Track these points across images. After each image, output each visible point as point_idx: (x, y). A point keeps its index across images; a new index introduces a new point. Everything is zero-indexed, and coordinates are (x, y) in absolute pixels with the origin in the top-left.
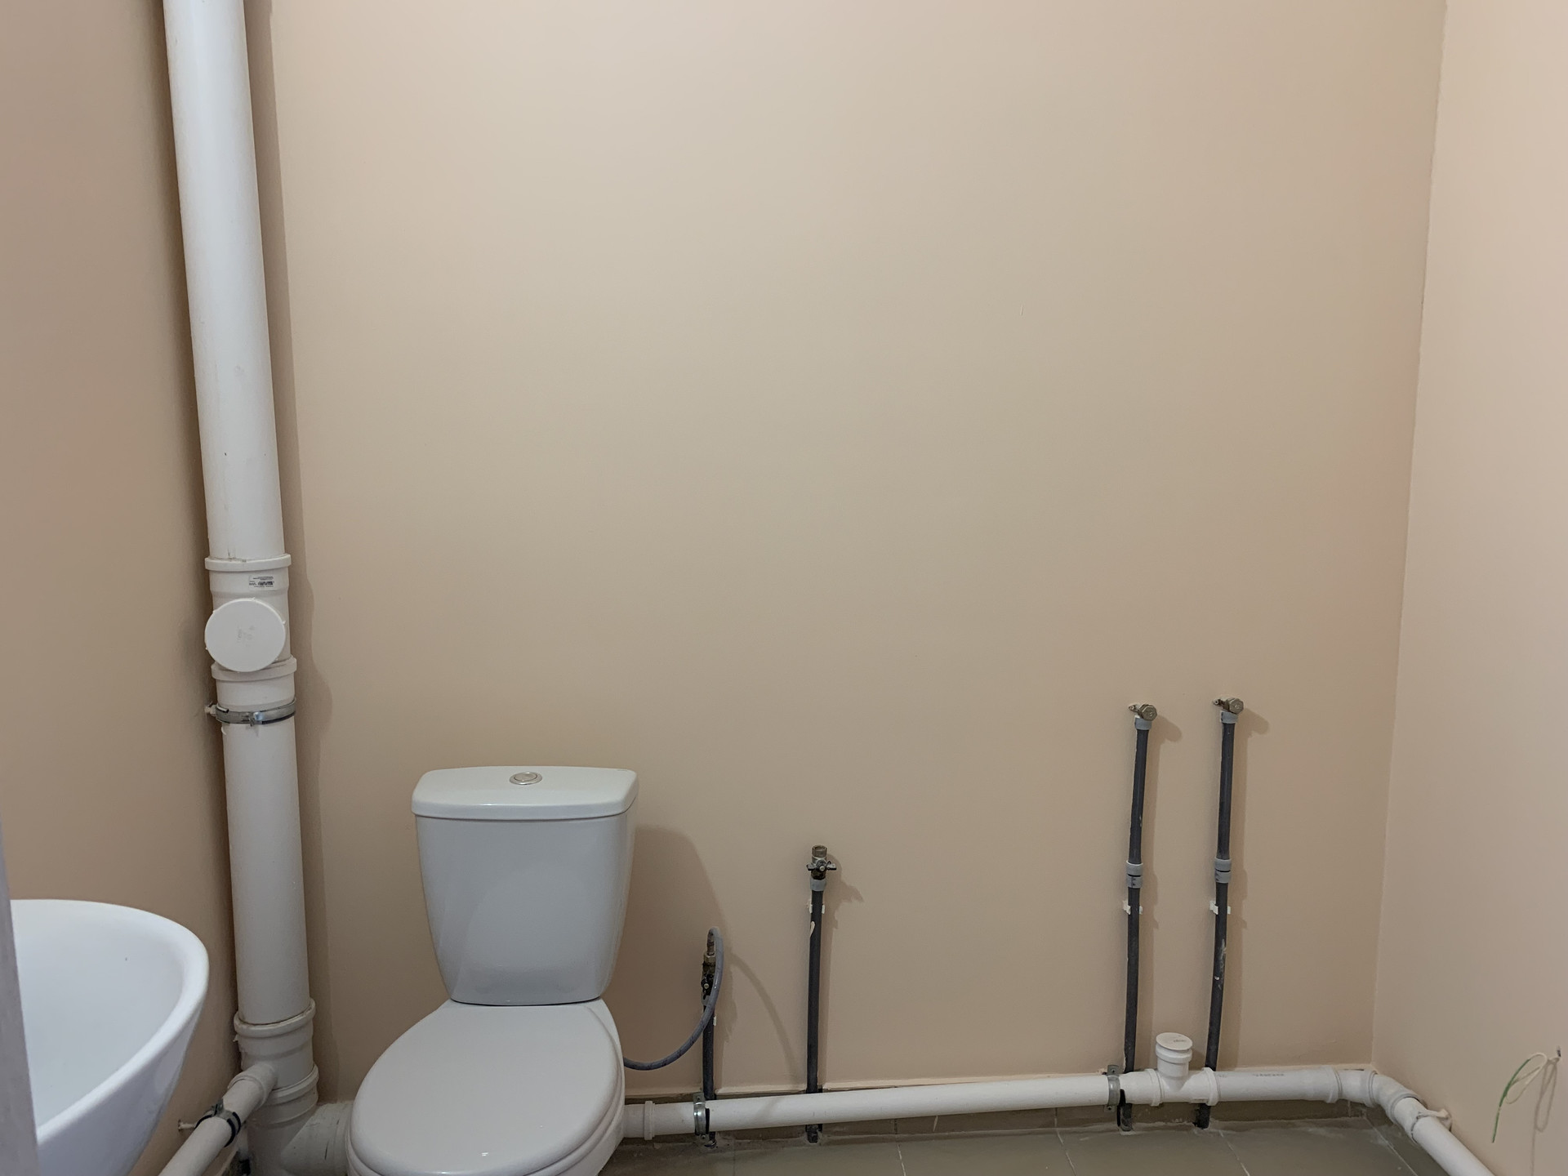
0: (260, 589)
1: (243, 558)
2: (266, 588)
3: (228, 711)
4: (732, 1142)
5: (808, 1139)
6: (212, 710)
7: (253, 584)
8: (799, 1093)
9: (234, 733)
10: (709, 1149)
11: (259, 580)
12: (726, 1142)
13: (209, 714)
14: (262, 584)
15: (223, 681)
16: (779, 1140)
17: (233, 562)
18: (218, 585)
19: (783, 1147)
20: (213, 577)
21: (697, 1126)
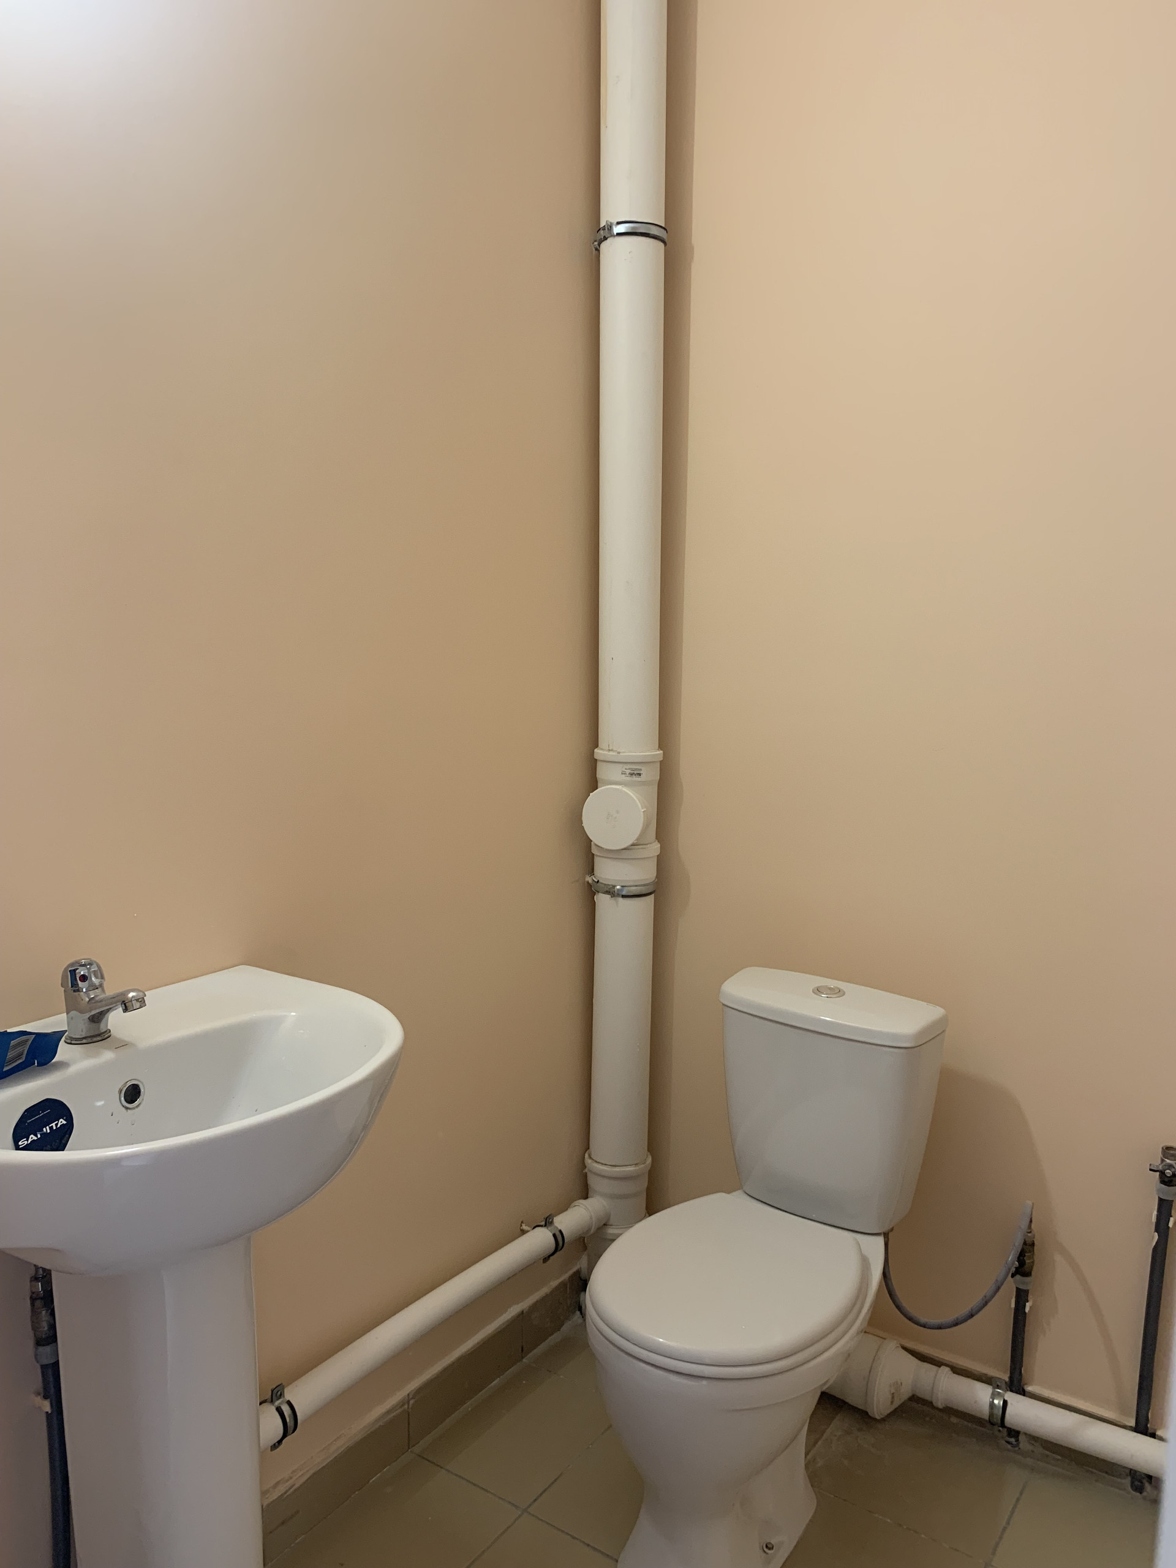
0: (629, 779)
1: (619, 751)
2: (635, 778)
3: (598, 881)
4: (1039, 1450)
5: (1132, 1486)
6: (589, 879)
7: (625, 774)
8: (1124, 1427)
9: (602, 900)
10: (1009, 1447)
11: (629, 771)
12: (1030, 1448)
13: (588, 882)
14: (632, 774)
15: (600, 856)
16: (1094, 1470)
17: (611, 753)
18: (602, 772)
19: (1096, 1481)
20: (599, 765)
21: (991, 1415)
